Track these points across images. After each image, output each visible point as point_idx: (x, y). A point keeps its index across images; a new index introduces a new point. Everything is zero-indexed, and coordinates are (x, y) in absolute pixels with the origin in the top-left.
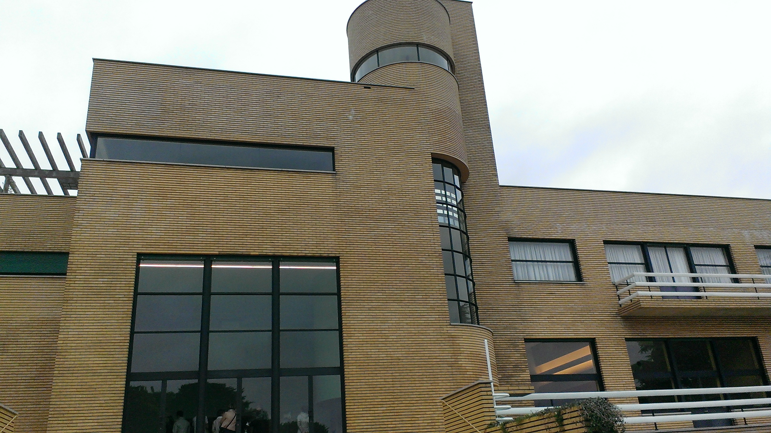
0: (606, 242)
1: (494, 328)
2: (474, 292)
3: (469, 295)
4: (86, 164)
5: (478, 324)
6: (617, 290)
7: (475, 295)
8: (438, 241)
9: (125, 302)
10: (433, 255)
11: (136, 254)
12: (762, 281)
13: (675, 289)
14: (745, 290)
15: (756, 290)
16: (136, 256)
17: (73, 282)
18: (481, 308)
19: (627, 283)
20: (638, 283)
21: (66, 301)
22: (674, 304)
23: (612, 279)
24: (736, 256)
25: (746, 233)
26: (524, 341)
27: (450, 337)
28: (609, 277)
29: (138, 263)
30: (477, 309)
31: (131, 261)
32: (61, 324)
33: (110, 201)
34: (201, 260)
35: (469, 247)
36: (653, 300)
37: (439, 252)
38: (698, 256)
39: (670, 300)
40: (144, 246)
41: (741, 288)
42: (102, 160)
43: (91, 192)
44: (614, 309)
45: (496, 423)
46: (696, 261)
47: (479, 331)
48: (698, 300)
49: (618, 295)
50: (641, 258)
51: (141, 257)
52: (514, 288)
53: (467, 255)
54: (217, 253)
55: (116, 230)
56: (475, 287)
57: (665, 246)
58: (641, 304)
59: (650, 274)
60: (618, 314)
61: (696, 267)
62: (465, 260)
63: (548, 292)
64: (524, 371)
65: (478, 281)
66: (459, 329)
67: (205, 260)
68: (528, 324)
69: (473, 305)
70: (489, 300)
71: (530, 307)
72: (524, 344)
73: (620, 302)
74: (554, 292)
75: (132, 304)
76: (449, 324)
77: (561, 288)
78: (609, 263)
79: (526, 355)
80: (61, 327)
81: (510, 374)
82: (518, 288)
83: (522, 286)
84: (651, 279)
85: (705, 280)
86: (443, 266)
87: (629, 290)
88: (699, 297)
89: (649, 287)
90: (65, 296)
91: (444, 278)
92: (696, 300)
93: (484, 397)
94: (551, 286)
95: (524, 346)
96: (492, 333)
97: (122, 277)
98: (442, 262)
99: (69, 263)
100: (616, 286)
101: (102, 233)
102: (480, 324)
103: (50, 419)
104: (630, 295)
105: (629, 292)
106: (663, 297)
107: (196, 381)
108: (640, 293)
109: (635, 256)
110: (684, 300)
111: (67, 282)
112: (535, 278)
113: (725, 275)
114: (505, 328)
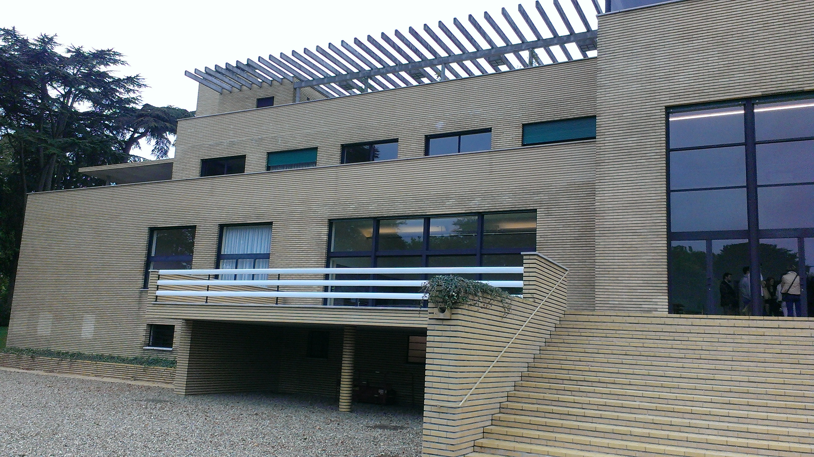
4: (604, 19)
9: (657, 160)
11: (664, 107)
16: (664, 110)
17: (603, 145)
21: (598, 164)
29: (667, 117)
31: (659, 117)
32: (596, 187)
33: (631, 54)
34: (740, 105)
40: (671, 98)
42: (618, 11)
43: (611, 49)
51: (670, 110)
54: (760, 93)
55: (640, 85)
67: (744, 105)
75: (665, 162)
80: (596, 190)
90: (597, 159)
97: (652, 134)
99: (597, 126)
101: (626, 90)
103: (597, 275)
107: (746, 241)
111: (597, 145)
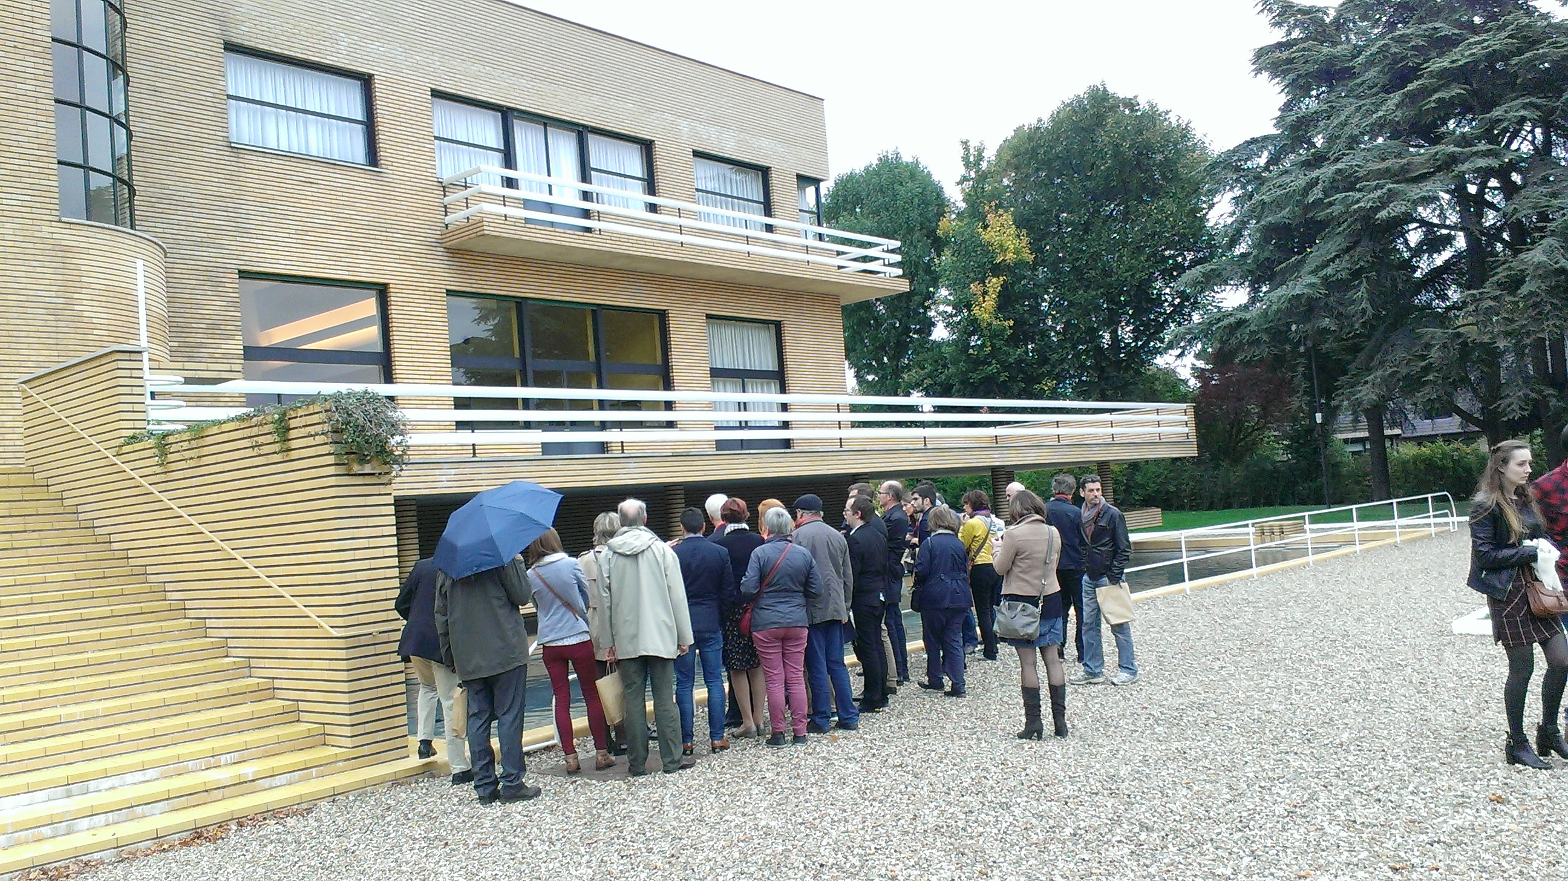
0: (436, 94)
1: (171, 241)
2: (129, 155)
3: (116, 161)
5: (132, 227)
6: (445, 196)
7: (129, 161)
8: (44, 16)
10: (27, 47)
12: (695, 215)
13: (550, 208)
14: (664, 227)
15: (681, 230)
18: (142, 193)
19: (466, 182)
20: (485, 188)
22: (541, 236)
23: (438, 171)
24: (659, 163)
25: (684, 125)
26: (237, 276)
27: (57, 248)
28: (434, 167)
30: (132, 192)
35: (123, 46)
36: (507, 222)
37: (43, 44)
38: (601, 153)
39: (537, 227)
41: (659, 222)
44: (434, 232)
45: (146, 434)
46: (595, 160)
47: (133, 243)
48: (586, 234)
49: (445, 207)
50: (498, 140)
52: (226, 158)
53: (117, 66)
56: (132, 143)
57: (546, 122)
58: (485, 228)
59: (510, 173)
60: (439, 242)
61: (592, 172)
62: (112, 76)
63: (304, 179)
64: (231, 337)
65: (141, 130)
66: (81, 233)
68: (252, 240)
69: (123, 182)
70: (164, 177)
71: (259, 204)
72: (237, 281)
73: (447, 220)
74: (315, 181)
76: (57, 219)
77: (331, 175)
78: (436, 138)
79: (238, 305)
81: (199, 340)
82: (236, 159)
83: (246, 156)
84: (510, 183)
85: (603, 200)
86: (51, 80)
87: (467, 199)
88: (588, 230)
89: (504, 196)
91: (52, 108)
92: (581, 234)
93: (122, 382)
94: (312, 167)
95: (237, 286)
96: (165, 253)
98: (49, 68)
100: (444, 187)
102: (137, 227)
104: (467, 207)
105: (467, 203)
106: (527, 220)
108: (487, 207)
109: (488, 131)
110: (562, 231)
112: (278, 146)
113: (637, 195)
114: (197, 244)
